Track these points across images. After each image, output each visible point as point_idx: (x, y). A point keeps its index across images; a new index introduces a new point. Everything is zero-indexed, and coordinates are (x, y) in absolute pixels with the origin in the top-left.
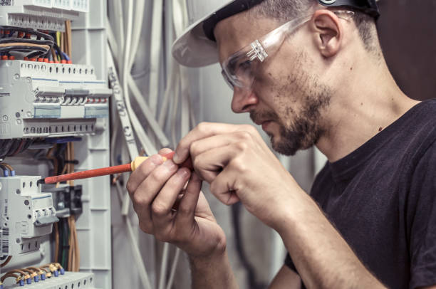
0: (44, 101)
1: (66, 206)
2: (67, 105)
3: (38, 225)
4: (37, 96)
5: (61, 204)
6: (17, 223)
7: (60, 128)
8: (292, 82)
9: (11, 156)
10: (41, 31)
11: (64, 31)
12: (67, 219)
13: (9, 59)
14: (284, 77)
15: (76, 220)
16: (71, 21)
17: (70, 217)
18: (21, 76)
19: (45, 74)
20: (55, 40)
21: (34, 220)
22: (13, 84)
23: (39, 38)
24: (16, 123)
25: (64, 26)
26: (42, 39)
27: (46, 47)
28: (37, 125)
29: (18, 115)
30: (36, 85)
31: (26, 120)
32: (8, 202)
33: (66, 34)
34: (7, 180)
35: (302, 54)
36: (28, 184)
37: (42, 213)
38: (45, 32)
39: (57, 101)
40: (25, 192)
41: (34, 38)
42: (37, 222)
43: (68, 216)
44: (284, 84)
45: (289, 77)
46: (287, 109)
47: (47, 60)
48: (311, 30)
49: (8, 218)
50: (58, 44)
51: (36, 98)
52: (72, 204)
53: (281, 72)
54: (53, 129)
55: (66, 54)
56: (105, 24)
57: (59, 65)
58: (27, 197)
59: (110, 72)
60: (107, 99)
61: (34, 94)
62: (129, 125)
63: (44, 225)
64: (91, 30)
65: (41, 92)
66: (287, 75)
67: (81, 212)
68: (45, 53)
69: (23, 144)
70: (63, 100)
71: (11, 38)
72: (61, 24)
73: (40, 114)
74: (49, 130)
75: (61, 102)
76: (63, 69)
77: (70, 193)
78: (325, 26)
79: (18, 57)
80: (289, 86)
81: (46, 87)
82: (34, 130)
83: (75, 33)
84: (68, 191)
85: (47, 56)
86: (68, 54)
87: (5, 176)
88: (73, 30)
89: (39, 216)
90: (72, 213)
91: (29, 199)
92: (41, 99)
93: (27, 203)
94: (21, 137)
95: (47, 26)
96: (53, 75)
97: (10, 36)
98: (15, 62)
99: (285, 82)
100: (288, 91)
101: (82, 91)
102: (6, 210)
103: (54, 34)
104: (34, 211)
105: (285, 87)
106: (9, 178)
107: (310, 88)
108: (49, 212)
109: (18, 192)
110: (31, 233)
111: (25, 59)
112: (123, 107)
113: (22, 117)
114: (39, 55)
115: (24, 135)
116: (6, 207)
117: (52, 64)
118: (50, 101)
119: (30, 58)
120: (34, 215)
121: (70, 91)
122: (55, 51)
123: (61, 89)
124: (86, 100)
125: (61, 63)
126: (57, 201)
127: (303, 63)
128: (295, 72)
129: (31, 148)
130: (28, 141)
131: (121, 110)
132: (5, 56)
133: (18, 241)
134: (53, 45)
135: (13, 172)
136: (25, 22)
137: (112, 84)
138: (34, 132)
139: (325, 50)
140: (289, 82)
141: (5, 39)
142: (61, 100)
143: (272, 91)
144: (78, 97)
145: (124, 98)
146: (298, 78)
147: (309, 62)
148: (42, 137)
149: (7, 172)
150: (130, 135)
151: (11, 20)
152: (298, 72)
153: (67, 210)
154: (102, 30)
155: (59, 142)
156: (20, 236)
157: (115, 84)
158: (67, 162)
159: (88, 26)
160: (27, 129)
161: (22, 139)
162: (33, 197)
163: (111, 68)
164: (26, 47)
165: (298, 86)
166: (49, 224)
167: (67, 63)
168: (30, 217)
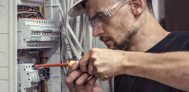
0: (35, 34)
1: (43, 76)
2: (44, 36)
3: (32, 83)
4: (32, 32)
5: (41, 75)
6: (24, 82)
7: (41, 45)
8: (122, 25)
9: (22, 56)
10: (34, 7)
11: (43, 7)
12: (44, 80)
13: (21, 18)
14: (119, 23)
15: (47, 81)
16: (45, 3)
17: (45, 80)
18: (26, 24)
19: (35, 24)
20: (39, 10)
21: (31, 81)
22: (22, 28)
23: (32, 10)
24: (24, 43)
25: (42, 5)
26: (34, 10)
27: (35, 13)
28: (32, 44)
29: (24, 40)
30: (31, 28)
31: (28, 42)
32: (21, 74)
33: (43, 8)
34: (20, 65)
35: (126, 14)
36: (28, 67)
37: (34, 78)
38: (35, 7)
39: (40, 34)
40: (27, 70)
41: (31, 10)
42: (32, 81)
43: (44, 79)
44: (118, 26)
45: (121, 23)
46: (118, 36)
47: (36, 18)
48: (130, 4)
49: (20, 80)
50: (40, 12)
51: (31, 33)
52: (46, 75)
53: (117, 21)
54: (38, 45)
55: (43, 16)
56: (59, 4)
57: (40, 20)
58: (28, 72)
59: (61, 23)
60: (60, 34)
61: (31, 32)
62: (68, 43)
63: (35, 83)
64: (53, 7)
65: (33, 31)
66: (120, 22)
67: (49, 78)
68: (35, 15)
69: (26, 51)
70: (42, 34)
71: (22, 10)
72: (41, 4)
73: (33, 39)
74: (37, 46)
75: (41, 35)
76: (42, 22)
77: (45, 70)
78: (136, 3)
79: (24, 17)
80: (120, 27)
81: (35, 29)
82: (31, 46)
83: (47, 8)
84: (44, 69)
85: (36, 17)
86: (44, 16)
87: (19, 64)
88: (46, 7)
89: (33, 79)
90: (46, 78)
91: (29, 73)
92: (34, 33)
93: (28, 74)
94: (26, 48)
95: (35, 5)
96: (38, 24)
97: (21, 9)
98: (23, 19)
99: (119, 25)
100: (120, 29)
101: (50, 30)
102: (20, 77)
103: (38, 8)
104: (31, 77)
105: (119, 27)
106: (21, 64)
107: (130, 27)
108: (37, 77)
109: (25, 70)
110: (30, 86)
111: (27, 18)
112: (66, 37)
113: (26, 41)
114: (33, 16)
115: (27, 48)
116: (20, 76)
117: (38, 20)
118: (37, 34)
119: (29, 17)
120: (31, 79)
121: (45, 30)
122: (39, 15)
123: (42, 30)
124: (51, 34)
125: (41, 19)
126: (40, 73)
127: (127, 17)
128: (123, 21)
129: (30, 52)
130: (28, 50)
131: (65, 38)
132: (19, 17)
133: (24, 89)
134: (38, 12)
135: (23, 62)
136: (27, 3)
137: (62, 28)
138: (31, 47)
139: (136, 13)
140: (120, 25)
141: (19, 10)
142: (41, 34)
143: (112, 28)
144: (48, 33)
145: (66, 33)
146: (125, 23)
147: (129, 17)
148: (34, 49)
149: (20, 62)
150: (68, 48)
151: (22, 3)
152: (125, 21)
153: (44, 77)
154: (58, 6)
155: (40, 50)
156: (25, 87)
157: (63, 28)
158: (44, 58)
159: (52, 5)
160: (28, 45)
161: (26, 49)
162: (30, 72)
163: (61, 21)
164: (27, 13)
165: (124, 27)
166: (37, 82)
167: (44, 19)
168: (29, 79)
